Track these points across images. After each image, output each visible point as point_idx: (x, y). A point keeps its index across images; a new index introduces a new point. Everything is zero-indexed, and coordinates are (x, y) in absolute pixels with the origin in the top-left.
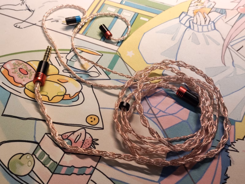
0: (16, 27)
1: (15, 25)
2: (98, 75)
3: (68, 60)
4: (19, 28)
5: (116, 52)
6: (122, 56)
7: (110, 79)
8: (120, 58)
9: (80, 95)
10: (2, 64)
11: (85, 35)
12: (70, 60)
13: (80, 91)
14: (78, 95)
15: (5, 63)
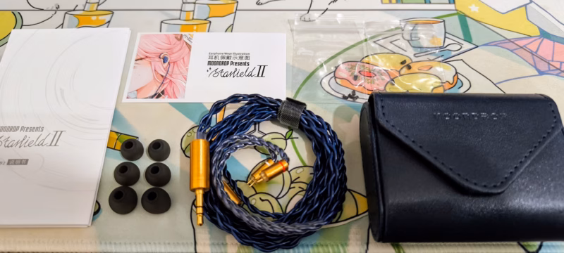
0: (305, 21)
1: (303, 19)
2: (460, 47)
3: (408, 41)
4: (310, 21)
5: (455, 12)
6: (467, 13)
7: (477, 47)
8: (467, 18)
9: (460, 77)
10: (332, 75)
11: (402, 3)
12: (412, 40)
13: (457, 73)
14: (458, 78)
15: (335, 72)
